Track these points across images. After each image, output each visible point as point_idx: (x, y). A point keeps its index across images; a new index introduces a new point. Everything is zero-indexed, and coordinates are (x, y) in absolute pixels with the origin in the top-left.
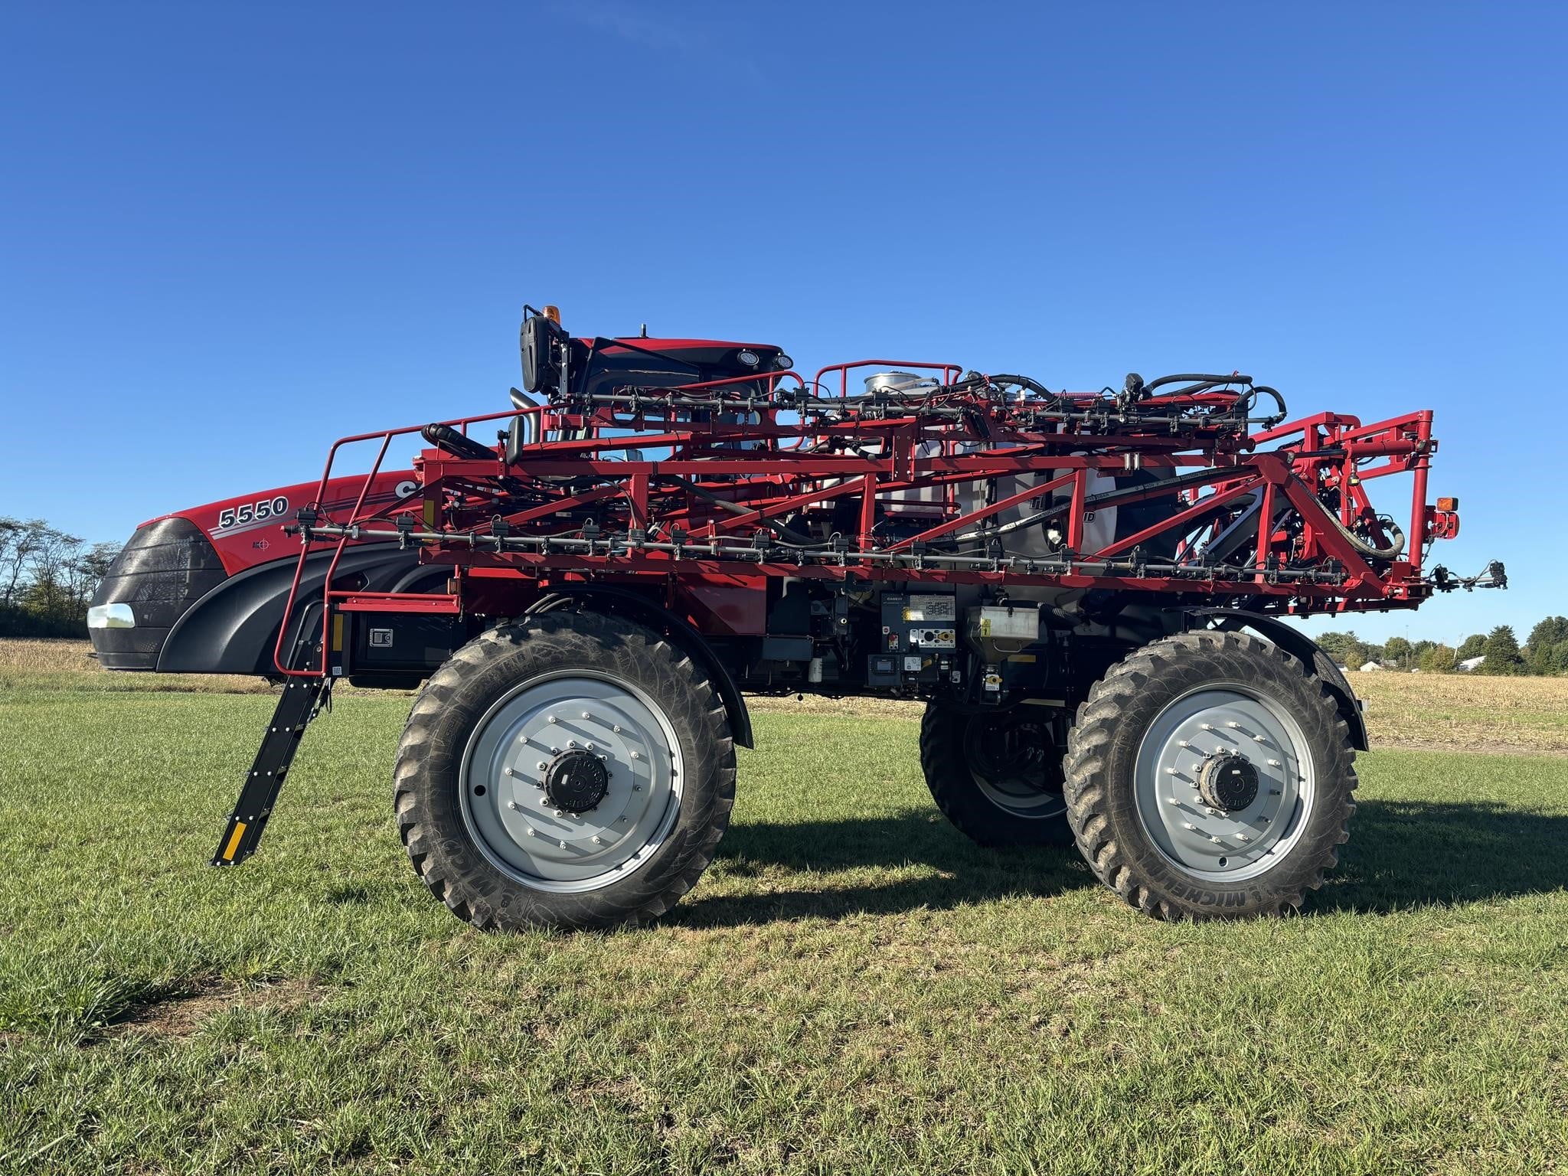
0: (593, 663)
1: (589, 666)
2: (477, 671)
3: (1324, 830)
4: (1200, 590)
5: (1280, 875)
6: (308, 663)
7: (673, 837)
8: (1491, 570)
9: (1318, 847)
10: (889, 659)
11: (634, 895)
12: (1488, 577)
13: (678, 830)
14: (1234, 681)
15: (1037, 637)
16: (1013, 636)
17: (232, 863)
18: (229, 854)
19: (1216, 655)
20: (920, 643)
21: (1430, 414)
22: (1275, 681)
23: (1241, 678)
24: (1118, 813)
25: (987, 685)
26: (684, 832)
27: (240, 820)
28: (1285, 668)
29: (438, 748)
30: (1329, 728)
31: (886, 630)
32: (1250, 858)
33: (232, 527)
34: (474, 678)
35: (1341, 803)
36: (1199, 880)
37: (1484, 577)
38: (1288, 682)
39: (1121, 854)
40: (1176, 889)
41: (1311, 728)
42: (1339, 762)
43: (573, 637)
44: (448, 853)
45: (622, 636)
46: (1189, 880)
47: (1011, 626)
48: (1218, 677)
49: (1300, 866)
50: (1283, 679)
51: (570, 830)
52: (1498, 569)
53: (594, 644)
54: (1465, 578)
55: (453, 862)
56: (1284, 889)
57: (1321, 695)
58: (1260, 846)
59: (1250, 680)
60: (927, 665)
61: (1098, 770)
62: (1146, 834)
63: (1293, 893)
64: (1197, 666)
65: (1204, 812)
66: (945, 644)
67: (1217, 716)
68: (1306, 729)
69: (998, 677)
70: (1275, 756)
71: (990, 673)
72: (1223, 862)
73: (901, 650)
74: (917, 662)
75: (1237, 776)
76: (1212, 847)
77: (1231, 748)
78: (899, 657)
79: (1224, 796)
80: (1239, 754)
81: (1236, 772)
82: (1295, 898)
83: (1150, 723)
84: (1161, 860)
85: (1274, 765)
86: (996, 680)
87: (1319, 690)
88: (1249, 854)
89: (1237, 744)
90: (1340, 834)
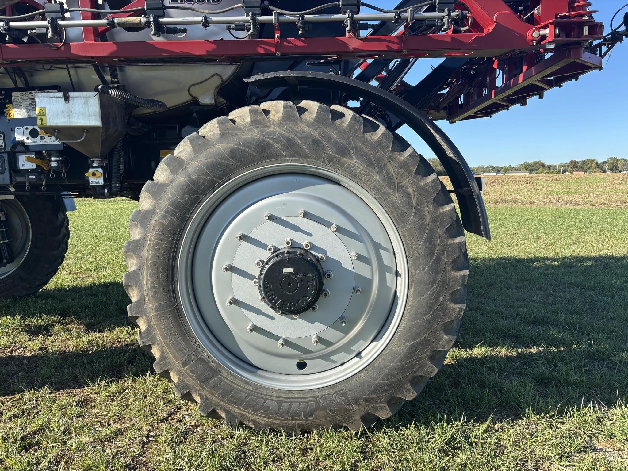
3: (419, 335)
4: (261, 51)
9: (411, 353)
14: (298, 161)
15: (100, 125)
19: (271, 130)
20: (26, 141)
22: (352, 159)
23: (306, 156)
24: (157, 315)
25: (91, 179)
28: (366, 142)
30: (426, 213)
32: (333, 362)
35: (443, 302)
36: (262, 387)
38: (369, 159)
39: (165, 358)
40: (232, 397)
41: (402, 215)
42: (441, 254)
46: (249, 387)
47: (70, 114)
48: (275, 156)
49: (387, 375)
50: (361, 155)
56: (366, 400)
57: (417, 172)
58: (346, 348)
59: (317, 158)
60: (39, 162)
61: (134, 269)
62: (194, 338)
63: (381, 403)
64: (247, 143)
65: (272, 312)
66: (51, 140)
67: (284, 204)
68: (394, 217)
69: (101, 170)
70: (360, 248)
71: (94, 167)
72: (301, 366)
73: (9, 149)
74: (29, 160)
75: (289, 274)
76: (287, 350)
77: (303, 240)
78: (6, 156)
79: (273, 298)
80: (313, 247)
81: (289, 270)
82: (382, 408)
83: (191, 216)
84: (214, 366)
85: (360, 257)
86: (98, 174)
87: (414, 167)
88: (332, 358)
89: (310, 235)
90: (441, 339)
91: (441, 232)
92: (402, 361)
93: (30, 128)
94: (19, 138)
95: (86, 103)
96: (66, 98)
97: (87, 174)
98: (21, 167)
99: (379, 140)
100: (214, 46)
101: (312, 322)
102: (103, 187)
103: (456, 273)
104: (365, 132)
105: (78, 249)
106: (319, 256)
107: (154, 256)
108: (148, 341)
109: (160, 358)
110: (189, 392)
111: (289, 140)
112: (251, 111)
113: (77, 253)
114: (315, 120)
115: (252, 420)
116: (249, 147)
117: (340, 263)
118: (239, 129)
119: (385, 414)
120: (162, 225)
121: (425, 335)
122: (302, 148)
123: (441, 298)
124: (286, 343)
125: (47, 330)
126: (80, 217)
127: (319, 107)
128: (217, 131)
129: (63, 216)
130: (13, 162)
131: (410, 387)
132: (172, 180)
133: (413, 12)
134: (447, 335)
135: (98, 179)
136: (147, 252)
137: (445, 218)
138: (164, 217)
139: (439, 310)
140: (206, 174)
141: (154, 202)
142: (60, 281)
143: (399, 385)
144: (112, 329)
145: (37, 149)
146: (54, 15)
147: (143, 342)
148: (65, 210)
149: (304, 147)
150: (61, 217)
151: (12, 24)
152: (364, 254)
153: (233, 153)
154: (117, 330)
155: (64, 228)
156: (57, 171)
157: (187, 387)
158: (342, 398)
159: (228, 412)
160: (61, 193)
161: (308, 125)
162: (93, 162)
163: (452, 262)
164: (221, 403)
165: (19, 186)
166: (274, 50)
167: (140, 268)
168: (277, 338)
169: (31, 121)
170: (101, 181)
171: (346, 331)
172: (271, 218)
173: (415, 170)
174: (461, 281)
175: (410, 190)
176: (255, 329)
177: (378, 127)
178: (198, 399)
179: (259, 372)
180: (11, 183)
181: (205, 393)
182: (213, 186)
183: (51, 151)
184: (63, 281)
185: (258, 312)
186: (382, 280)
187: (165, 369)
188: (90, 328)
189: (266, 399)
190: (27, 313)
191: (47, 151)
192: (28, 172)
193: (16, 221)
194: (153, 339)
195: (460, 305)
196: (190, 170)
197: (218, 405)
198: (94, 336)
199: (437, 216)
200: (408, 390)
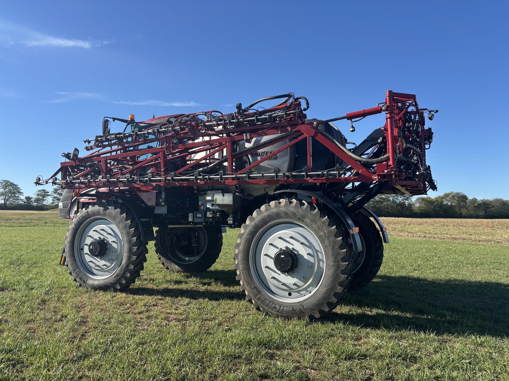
5: (309, 302)
9: (326, 292)
10: (200, 213)
13: (122, 264)
14: (289, 219)
15: (232, 204)
16: (224, 203)
18: (62, 263)
19: (280, 209)
20: (210, 207)
23: (291, 218)
25: (229, 221)
26: (123, 265)
28: (311, 214)
30: (331, 240)
31: (200, 203)
32: (301, 294)
35: (338, 274)
42: (336, 255)
47: (223, 200)
48: (282, 217)
51: (99, 262)
56: (310, 309)
57: (328, 225)
58: (306, 289)
59: (295, 219)
60: (213, 214)
61: (237, 252)
62: (253, 279)
63: (316, 311)
64: (273, 213)
65: (279, 272)
66: (217, 207)
67: (285, 233)
68: (321, 240)
69: (232, 218)
70: (310, 251)
71: (230, 217)
72: (290, 294)
73: (205, 210)
74: (210, 214)
75: (283, 258)
76: (283, 287)
77: (290, 247)
78: (203, 212)
79: (278, 266)
80: (294, 249)
81: (282, 256)
82: (316, 313)
83: (255, 235)
84: (259, 290)
85: (309, 254)
86: (231, 220)
87: (327, 223)
88: (301, 292)
89: (293, 245)
90: (338, 288)
91: (337, 247)
92: (323, 295)
93: (212, 203)
94: (208, 206)
95: (229, 197)
96: (223, 195)
97: (227, 220)
98: (208, 216)
99: (315, 214)
100: (266, 182)
101: (293, 278)
102: (232, 224)
103: (343, 263)
104: (311, 210)
105: (227, 255)
106: (296, 253)
107: (243, 249)
108: (239, 278)
109: (242, 285)
110: (251, 299)
111: (286, 212)
112: (275, 203)
113: (227, 256)
114: (295, 206)
115: (271, 312)
116: (274, 214)
117: (303, 256)
118: (271, 208)
119: (317, 316)
120: (246, 238)
121: (331, 286)
122: (290, 215)
123: (337, 272)
124: (284, 284)
125: (209, 284)
126: (232, 237)
127: (296, 202)
128: (264, 209)
129: (220, 235)
130: (205, 214)
131: (326, 306)
132: (250, 224)
133: (327, 172)
134: (340, 287)
135: (231, 222)
136: (241, 247)
137: (338, 242)
138: (247, 236)
139: (336, 277)
140: (260, 222)
141: (245, 231)
142: (216, 268)
143: (322, 304)
144: (234, 286)
145: (213, 210)
146: (221, 174)
147: (238, 279)
148: (221, 232)
149: (291, 215)
150: (219, 235)
151: (210, 177)
152: (312, 253)
153: (269, 216)
154: (235, 287)
155: (220, 240)
156: (218, 218)
157: (250, 297)
158: (302, 307)
159: (263, 308)
160: (221, 225)
161: (293, 207)
162: (230, 215)
163: (341, 258)
164: (261, 304)
165: (206, 222)
166: (284, 183)
167: (239, 252)
168: (280, 282)
169: (212, 201)
170: (232, 222)
171: (306, 283)
172: (280, 238)
173: (327, 224)
174: (345, 266)
175: (326, 231)
176: (273, 278)
177: (315, 209)
178: (253, 302)
179: (275, 295)
180: (204, 222)
181: (256, 300)
182: (262, 226)
183: (218, 211)
184: (218, 267)
185: (275, 272)
186: (319, 264)
187: (244, 289)
188: (225, 285)
189: (276, 304)
190: (202, 277)
191: (216, 211)
192: (209, 218)
193: (202, 236)
194: (241, 278)
195: (345, 276)
196: (256, 221)
197: (260, 305)
198: (227, 288)
199: (335, 241)
200: (326, 307)
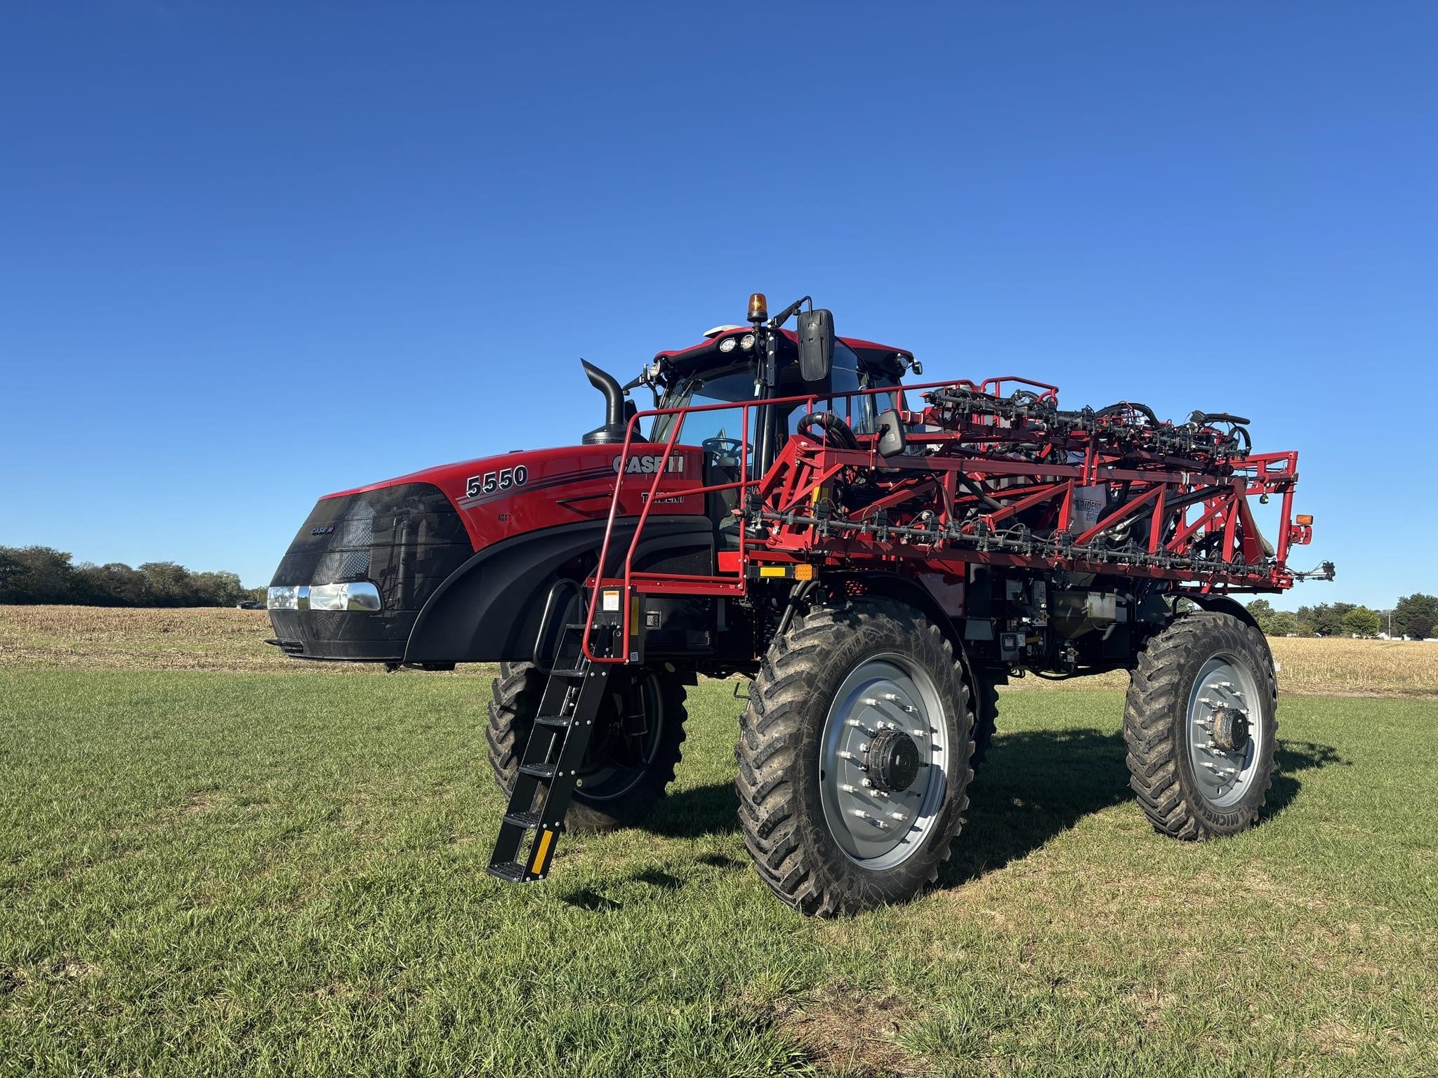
0: (898, 647)
1: (897, 650)
2: (830, 657)
3: (1267, 761)
5: (1250, 797)
6: (607, 649)
7: (944, 807)
8: (1323, 567)
9: (1265, 774)
11: (923, 865)
12: (1321, 572)
13: (946, 802)
14: (1229, 651)
15: (1115, 618)
16: (1104, 616)
17: (540, 877)
18: (537, 869)
19: (1221, 631)
21: (1296, 453)
23: (1231, 648)
26: (949, 804)
27: (547, 829)
29: (809, 736)
32: (1229, 786)
33: (478, 497)
34: (830, 663)
37: (1317, 572)
40: (1207, 815)
43: (888, 621)
44: (816, 841)
45: (914, 620)
46: (1213, 807)
47: (1102, 609)
49: (1258, 790)
51: (880, 809)
52: (1329, 568)
53: (900, 628)
54: (1298, 572)
55: (819, 850)
56: (1252, 808)
83: (1192, 686)
95: (1111, 602)
96: (1102, 597)
104: (1247, 634)
128: (1202, 631)
132: (1188, 662)
138: (1185, 687)
140: (1200, 658)
153: (1209, 645)
156: (1040, 649)
161: (1233, 629)
